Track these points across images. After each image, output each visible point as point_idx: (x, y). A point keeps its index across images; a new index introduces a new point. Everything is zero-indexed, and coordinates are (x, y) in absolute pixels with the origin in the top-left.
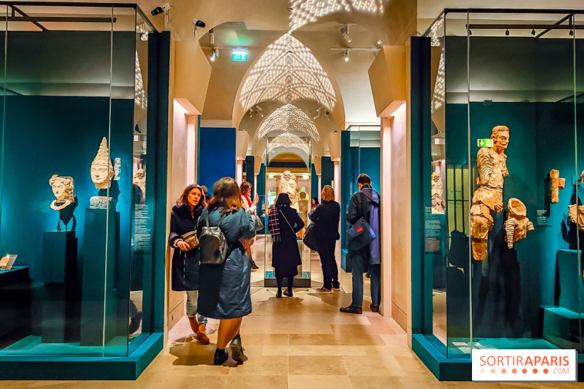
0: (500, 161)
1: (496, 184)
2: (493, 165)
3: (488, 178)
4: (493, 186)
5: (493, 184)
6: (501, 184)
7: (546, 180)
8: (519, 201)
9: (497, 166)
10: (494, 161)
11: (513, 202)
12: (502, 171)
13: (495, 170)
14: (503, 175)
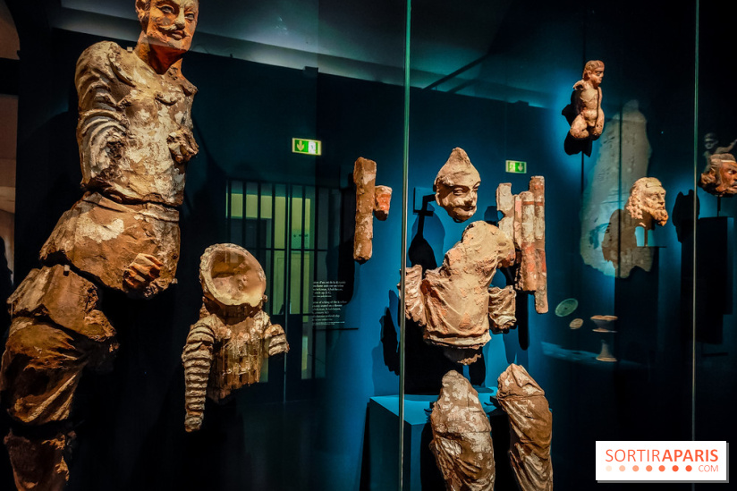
0: (158, 98)
1: (141, 188)
2: (130, 109)
3: (104, 161)
4: (127, 193)
5: (128, 186)
6: (162, 186)
7: (343, 191)
8: (245, 253)
9: (144, 115)
10: (134, 95)
11: (220, 258)
12: (170, 140)
13: (140, 133)
14: (173, 155)
